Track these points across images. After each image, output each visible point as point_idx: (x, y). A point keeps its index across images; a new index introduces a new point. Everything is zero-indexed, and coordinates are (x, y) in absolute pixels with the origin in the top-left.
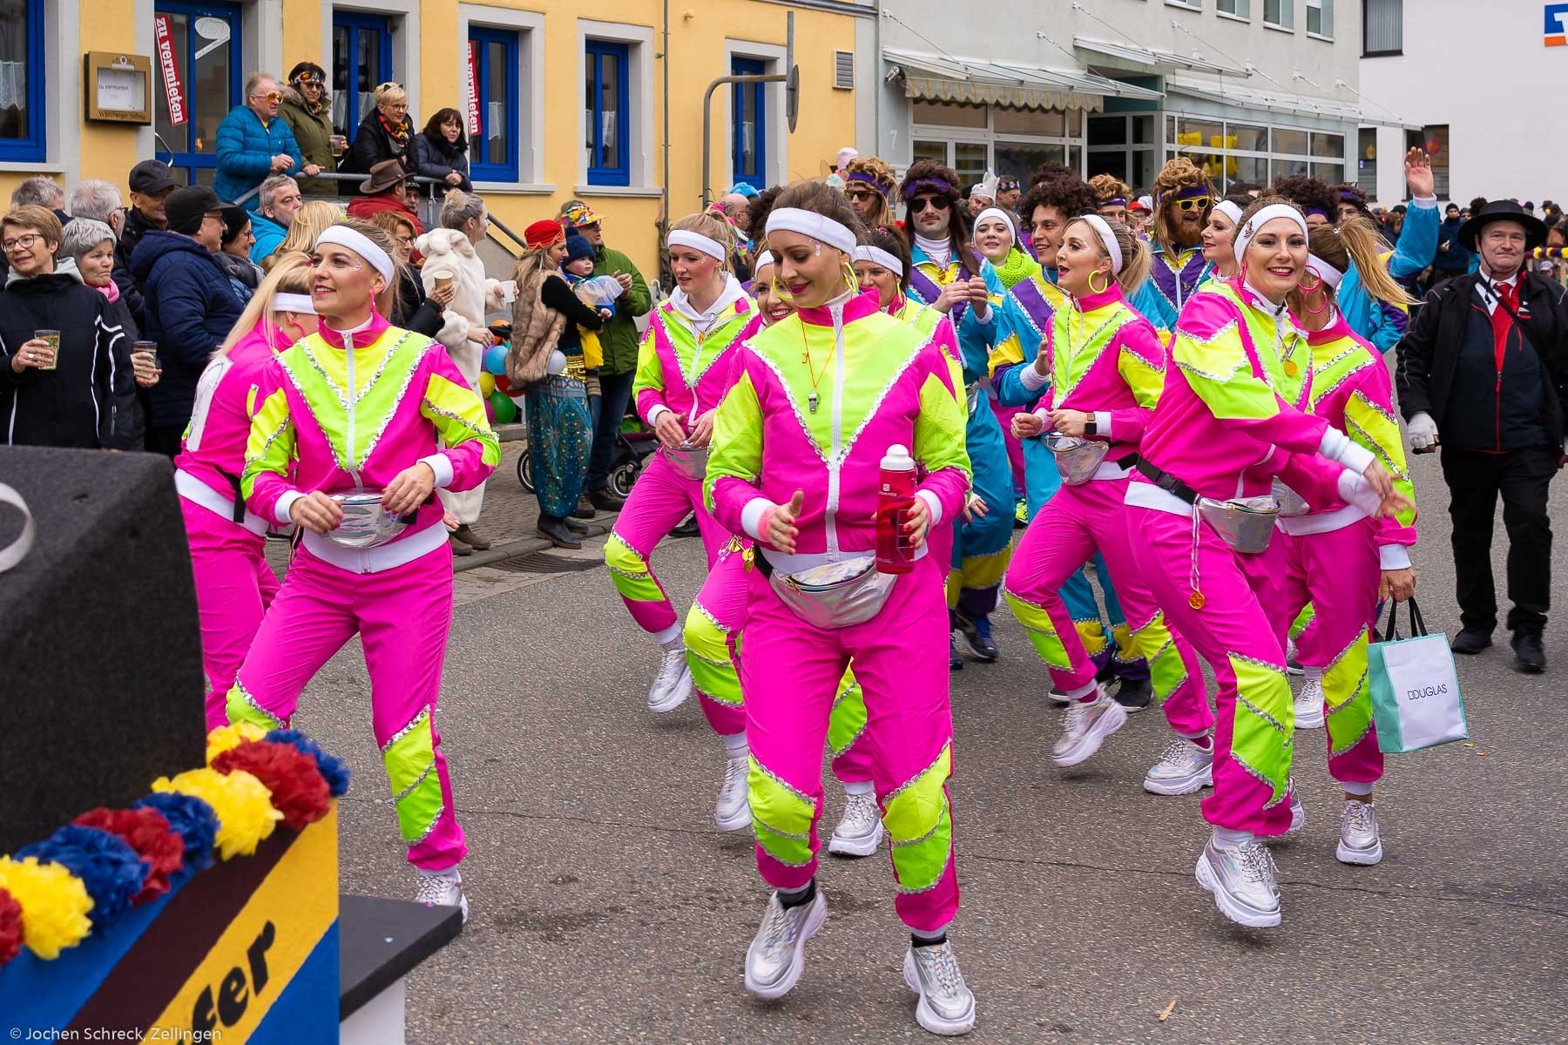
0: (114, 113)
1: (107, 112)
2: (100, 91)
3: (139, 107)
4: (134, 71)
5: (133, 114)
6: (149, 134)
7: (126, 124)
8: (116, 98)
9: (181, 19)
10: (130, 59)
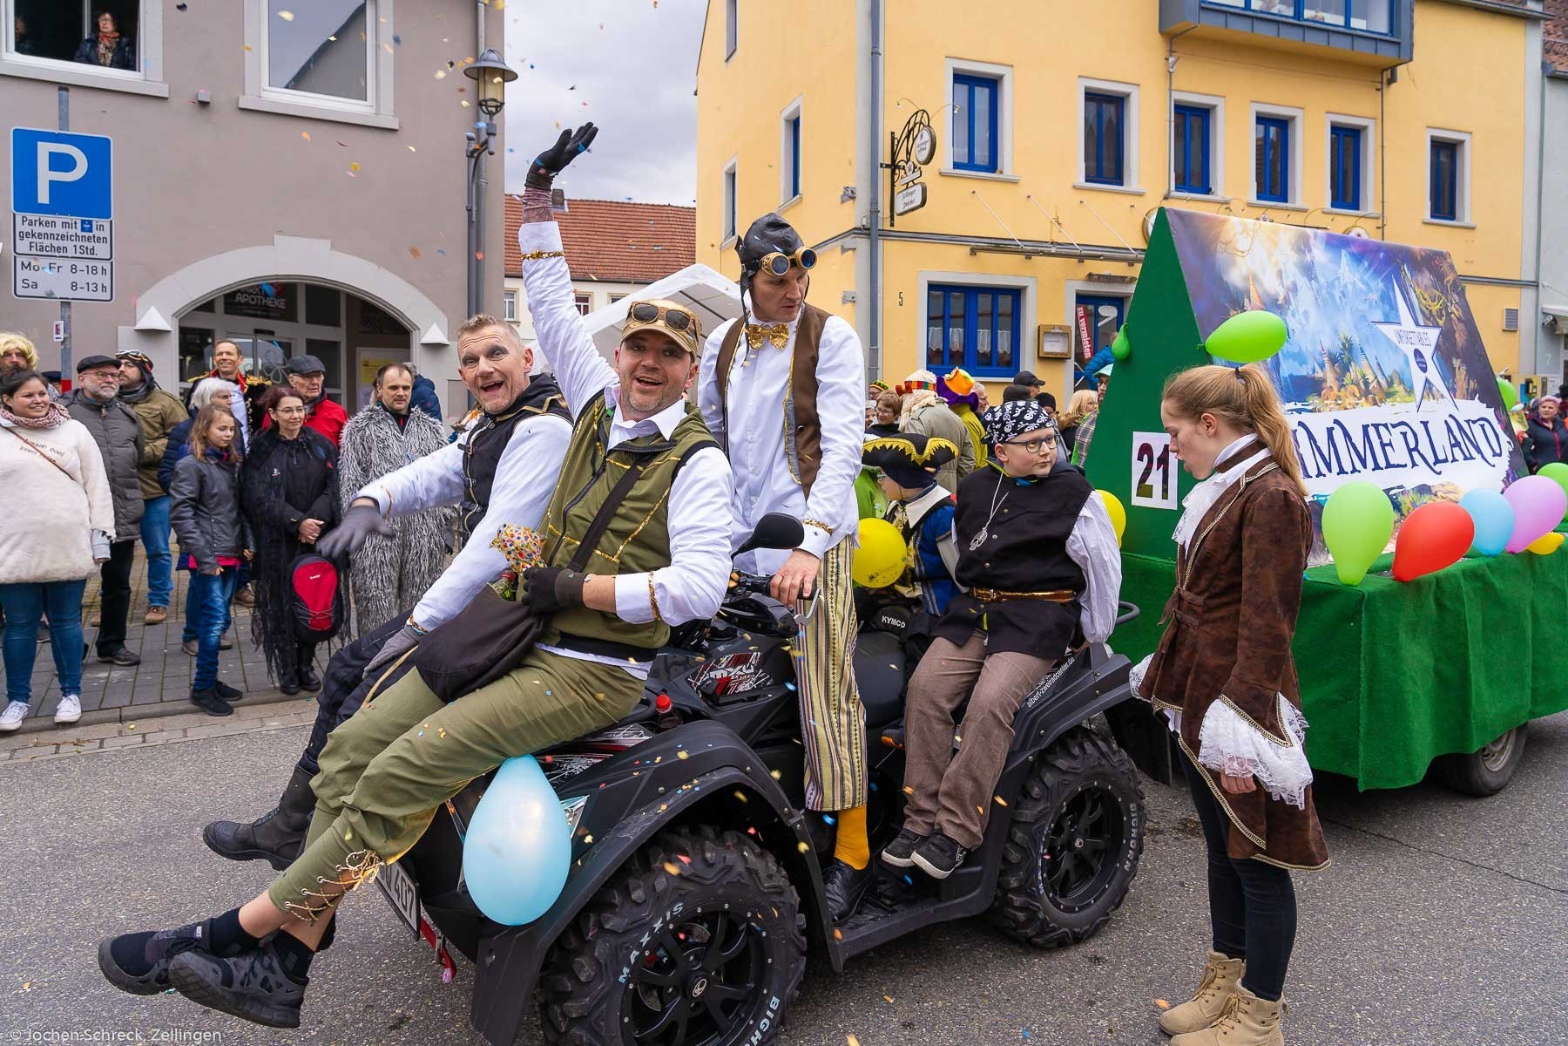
0: (1052, 353)
1: (1048, 353)
2: (1045, 344)
3: (1065, 350)
4: (1064, 334)
5: (1061, 354)
6: (1072, 363)
7: (1059, 359)
8: (1052, 347)
9: (1091, 307)
10: (1060, 327)
